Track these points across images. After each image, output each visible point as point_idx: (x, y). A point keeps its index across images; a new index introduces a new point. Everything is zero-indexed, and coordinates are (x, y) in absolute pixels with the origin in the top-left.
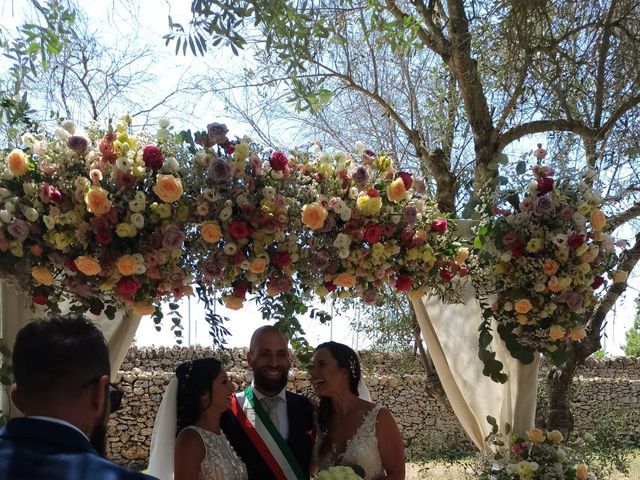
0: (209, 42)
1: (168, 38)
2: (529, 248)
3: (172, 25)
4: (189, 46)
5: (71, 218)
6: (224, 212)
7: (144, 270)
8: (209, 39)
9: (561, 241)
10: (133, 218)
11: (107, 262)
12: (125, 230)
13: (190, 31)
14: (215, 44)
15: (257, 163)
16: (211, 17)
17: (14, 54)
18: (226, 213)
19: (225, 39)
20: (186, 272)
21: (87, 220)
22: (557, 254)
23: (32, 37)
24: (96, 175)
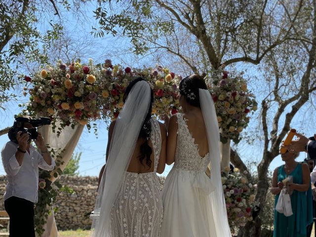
0: (105, 34)
1: (92, 33)
2: (219, 98)
3: (93, 29)
4: (98, 35)
5: (60, 90)
6: (110, 87)
7: (83, 108)
8: (105, 32)
9: (229, 95)
10: (80, 90)
11: (72, 105)
12: (77, 94)
13: (99, 30)
14: (107, 34)
15: (121, 71)
16: (106, 25)
17: (44, 41)
18: (111, 88)
19: (110, 32)
20: (98, 109)
21: (65, 91)
22: (229, 100)
23: (50, 34)
24: (68, 76)
